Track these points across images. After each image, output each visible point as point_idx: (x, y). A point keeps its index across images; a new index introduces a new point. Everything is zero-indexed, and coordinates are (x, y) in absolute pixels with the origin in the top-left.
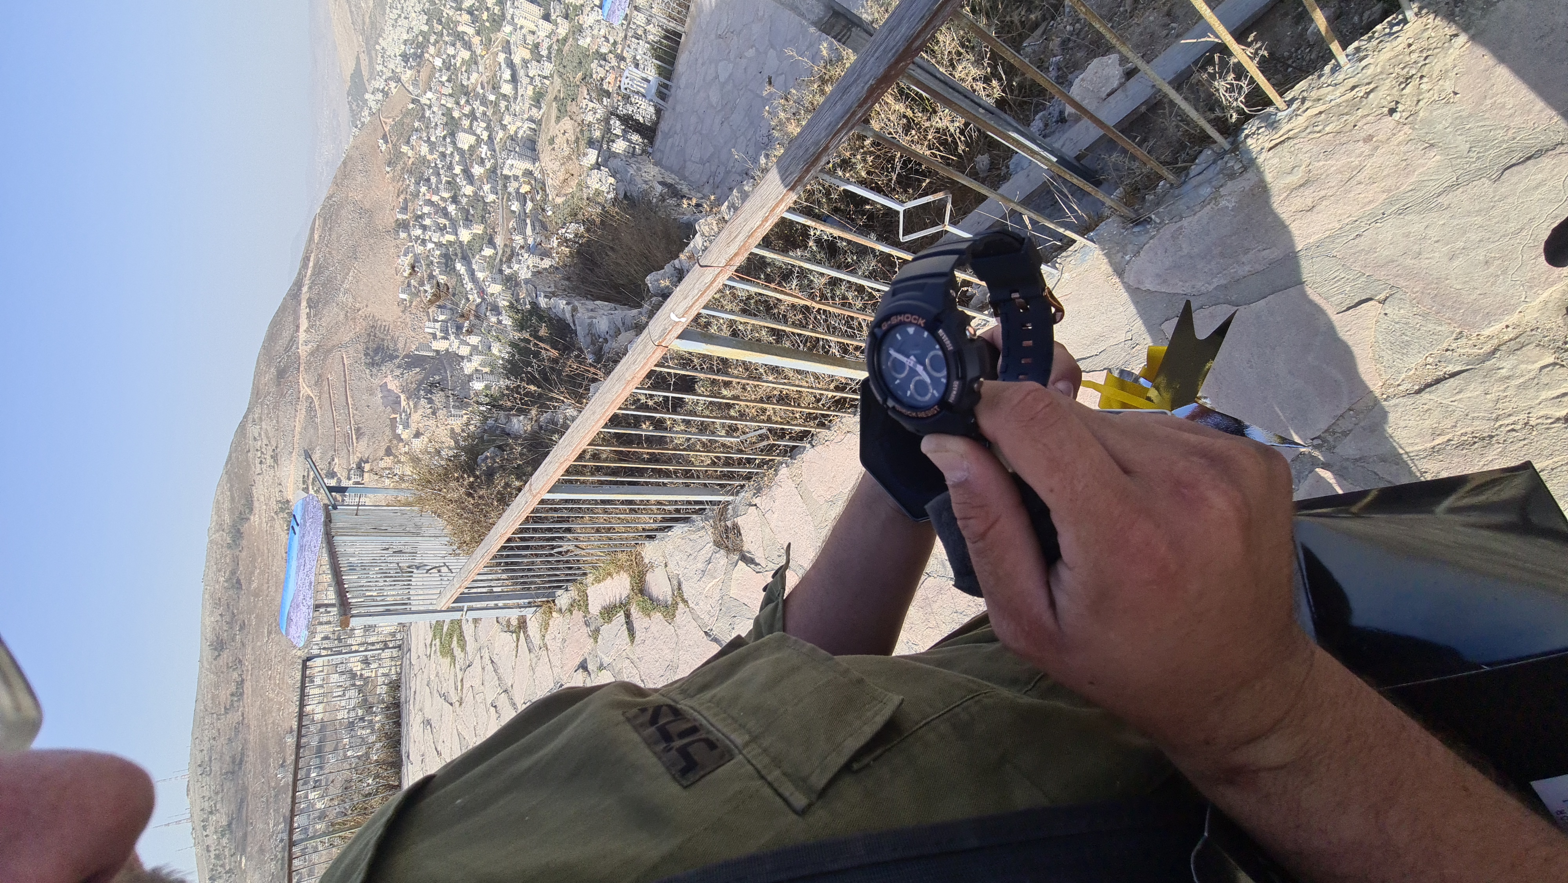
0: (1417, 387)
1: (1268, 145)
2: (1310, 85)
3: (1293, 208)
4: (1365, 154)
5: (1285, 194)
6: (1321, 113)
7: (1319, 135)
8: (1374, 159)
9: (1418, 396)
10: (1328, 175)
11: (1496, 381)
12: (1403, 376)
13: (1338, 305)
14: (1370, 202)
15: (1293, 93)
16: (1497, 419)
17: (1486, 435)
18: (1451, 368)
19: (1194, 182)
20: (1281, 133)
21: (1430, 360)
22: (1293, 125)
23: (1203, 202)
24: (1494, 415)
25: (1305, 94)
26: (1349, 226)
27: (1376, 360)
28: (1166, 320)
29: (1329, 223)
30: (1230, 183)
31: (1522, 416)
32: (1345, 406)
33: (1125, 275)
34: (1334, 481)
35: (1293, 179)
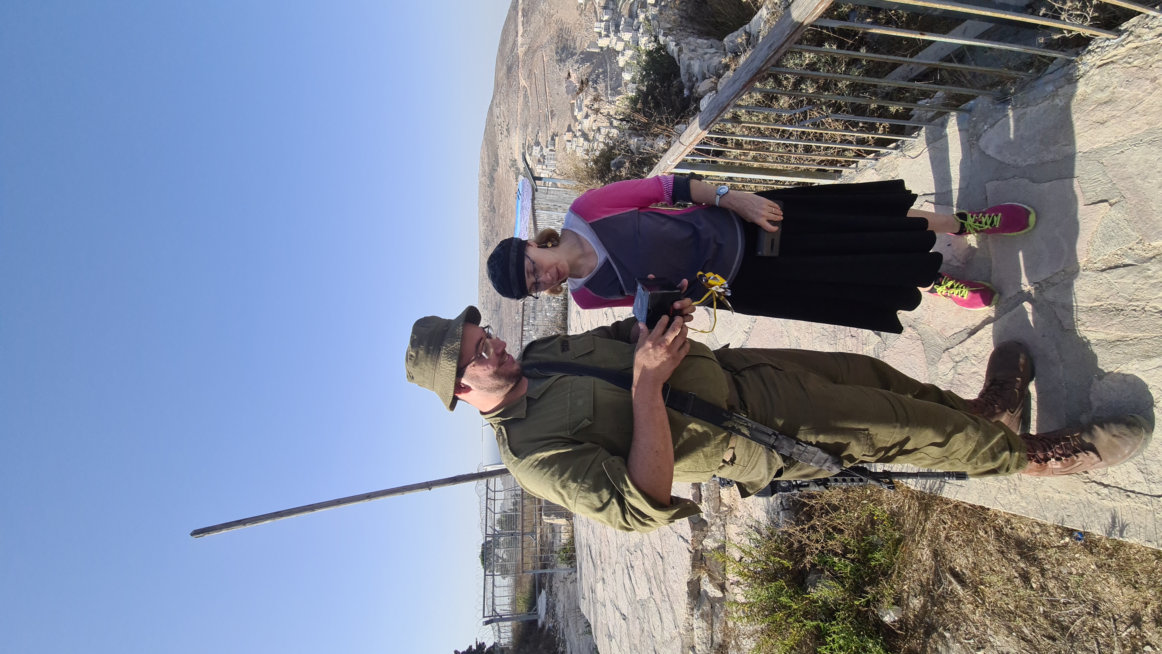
0: (1104, 267)
1: (1099, 63)
2: (1139, 21)
3: (1094, 119)
4: (1148, 91)
5: (1094, 106)
6: (1137, 48)
7: (1129, 66)
8: (1151, 97)
9: (1100, 273)
10: (1122, 100)
11: (1143, 277)
12: (1100, 258)
13: (1088, 199)
14: (1138, 129)
15: (1127, 25)
16: (1130, 301)
17: (1120, 308)
18: (1127, 261)
19: (1045, 79)
20: (1109, 56)
21: (1119, 252)
22: (1117, 52)
23: (1045, 97)
24: (1131, 298)
25: (1133, 29)
26: (1120, 143)
27: (1091, 243)
28: (991, 180)
29: (1110, 137)
30: (1066, 87)
31: (1144, 303)
32: (1062, 268)
33: (981, 140)
34: (1031, 311)
35: (1103, 96)
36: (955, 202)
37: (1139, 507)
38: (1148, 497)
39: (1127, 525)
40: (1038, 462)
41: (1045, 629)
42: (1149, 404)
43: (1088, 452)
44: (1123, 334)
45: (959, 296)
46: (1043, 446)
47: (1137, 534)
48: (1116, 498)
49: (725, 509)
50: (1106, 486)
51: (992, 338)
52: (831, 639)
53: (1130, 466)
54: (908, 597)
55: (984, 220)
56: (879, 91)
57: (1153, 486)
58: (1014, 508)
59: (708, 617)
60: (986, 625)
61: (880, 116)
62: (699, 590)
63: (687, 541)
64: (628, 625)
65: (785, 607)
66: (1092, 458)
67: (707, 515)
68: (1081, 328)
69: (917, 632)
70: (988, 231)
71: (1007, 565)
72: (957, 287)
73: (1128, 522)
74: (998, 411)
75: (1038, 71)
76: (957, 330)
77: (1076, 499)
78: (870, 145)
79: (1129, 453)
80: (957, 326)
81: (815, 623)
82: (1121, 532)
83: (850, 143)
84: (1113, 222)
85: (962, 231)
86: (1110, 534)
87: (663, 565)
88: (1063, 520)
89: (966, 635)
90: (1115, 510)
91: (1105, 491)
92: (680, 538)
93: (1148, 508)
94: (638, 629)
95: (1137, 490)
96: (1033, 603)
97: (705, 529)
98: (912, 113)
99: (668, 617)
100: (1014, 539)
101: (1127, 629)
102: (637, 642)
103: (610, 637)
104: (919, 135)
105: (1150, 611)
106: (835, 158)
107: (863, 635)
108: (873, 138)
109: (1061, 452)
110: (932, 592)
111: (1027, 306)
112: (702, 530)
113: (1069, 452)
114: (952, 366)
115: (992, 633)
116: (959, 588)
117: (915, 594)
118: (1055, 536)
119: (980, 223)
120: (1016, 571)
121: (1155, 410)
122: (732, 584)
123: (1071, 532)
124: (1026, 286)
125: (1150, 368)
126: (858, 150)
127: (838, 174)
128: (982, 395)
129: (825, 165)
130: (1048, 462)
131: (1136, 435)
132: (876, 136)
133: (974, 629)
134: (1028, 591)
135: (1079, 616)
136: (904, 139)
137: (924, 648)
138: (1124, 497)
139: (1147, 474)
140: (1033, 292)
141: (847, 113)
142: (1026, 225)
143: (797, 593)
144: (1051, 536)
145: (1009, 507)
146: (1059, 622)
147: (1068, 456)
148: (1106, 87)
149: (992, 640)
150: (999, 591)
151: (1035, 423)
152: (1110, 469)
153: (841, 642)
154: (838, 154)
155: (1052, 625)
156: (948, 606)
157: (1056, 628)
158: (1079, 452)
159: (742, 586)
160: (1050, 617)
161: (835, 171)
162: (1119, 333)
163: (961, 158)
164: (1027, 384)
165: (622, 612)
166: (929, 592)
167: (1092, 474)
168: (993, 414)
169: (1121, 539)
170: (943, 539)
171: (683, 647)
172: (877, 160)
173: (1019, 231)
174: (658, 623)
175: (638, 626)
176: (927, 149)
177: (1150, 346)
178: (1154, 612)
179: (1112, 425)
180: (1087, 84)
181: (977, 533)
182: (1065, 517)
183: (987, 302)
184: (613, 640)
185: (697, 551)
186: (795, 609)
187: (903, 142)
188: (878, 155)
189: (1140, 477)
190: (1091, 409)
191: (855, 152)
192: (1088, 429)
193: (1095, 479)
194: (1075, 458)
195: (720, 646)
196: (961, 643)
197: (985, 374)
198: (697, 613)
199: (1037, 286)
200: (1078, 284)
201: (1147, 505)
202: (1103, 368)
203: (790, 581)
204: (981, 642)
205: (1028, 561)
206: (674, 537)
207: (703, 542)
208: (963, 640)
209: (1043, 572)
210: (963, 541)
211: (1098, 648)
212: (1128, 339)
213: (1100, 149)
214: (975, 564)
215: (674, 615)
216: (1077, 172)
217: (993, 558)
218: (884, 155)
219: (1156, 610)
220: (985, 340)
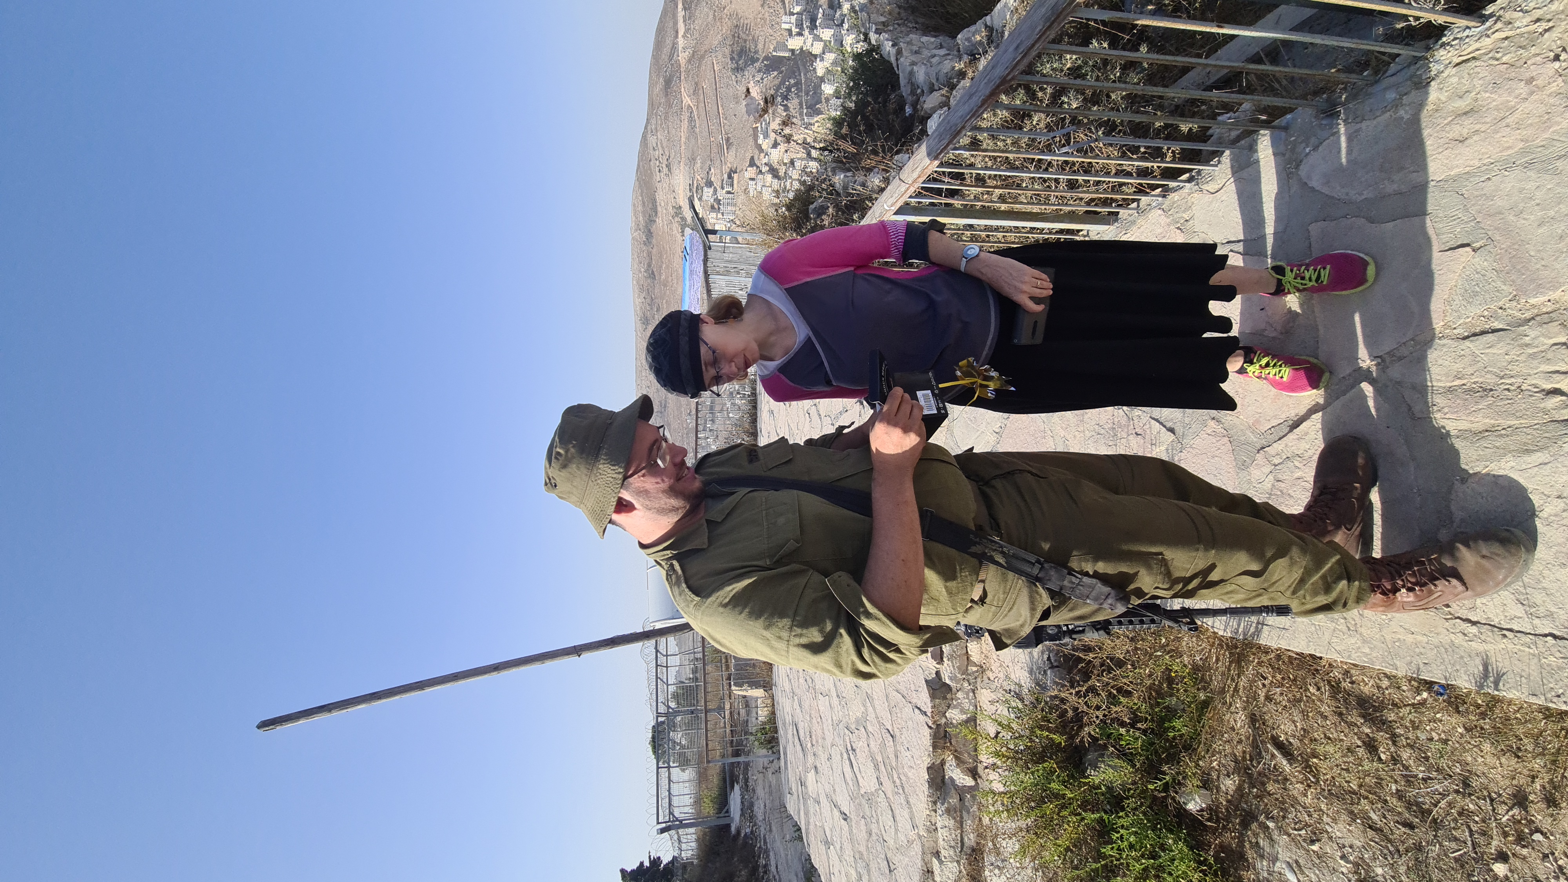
0: (1466, 334)
1: (1457, 60)
2: (1509, 3)
3: (1451, 135)
4: (1522, 96)
5: (1450, 119)
6: (1506, 38)
7: (1496, 63)
8: (1527, 104)
9: (1462, 342)
10: (1488, 109)
11: (1518, 345)
12: (1461, 321)
13: (1444, 243)
14: (1509, 148)
15: (1493, 8)
16: (1502, 378)
17: (1489, 387)
18: (1497, 325)
19: (1385, 83)
20: (1470, 50)
21: (1486, 313)
22: (1481, 45)
23: (1386, 107)
24: (1502, 374)
25: (1501, 12)
26: (1485, 167)
27: (1448, 302)
28: (1316, 221)
29: (1472, 160)
30: (1413, 92)
31: (1520, 380)
32: (1410, 335)
33: (1301, 167)
34: (1372, 395)
35: (1462, 104)
36: (1269, 252)
37: (1519, 650)
38: (1531, 636)
39: (1504, 674)
40: (1383, 593)
41: (1400, 813)
42: (1529, 513)
43: (1450, 579)
44: (1493, 422)
45: (1277, 377)
46: (1391, 573)
47: (1518, 686)
48: (1488, 639)
49: (975, 669)
50: (1474, 623)
51: (1321, 432)
52: (1118, 835)
53: (1505, 596)
54: (1218, 777)
55: (1307, 275)
56: (1166, 103)
57: (1536, 621)
58: (1354, 656)
59: (956, 812)
60: (1321, 810)
61: (1167, 138)
62: (944, 776)
63: (925, 713)
64: (850, 827)
65: (1057, 796)
66: (1455, 587)
67: (951, 679)
68: (1438, 415)
69: (1231, 822)
70: (1312, 290)
71: (1347, 731)
72: (1274, 365)
73: (1505, 670)
74: (1330, 528)
75: (1376, 72)
76: (1275, 422)
77: (1435, 641)
78: (1156, 176)
79: (1505, 578)
80: (1275, 417)
81: (1097, 816)
82: (1496, 684)
83: (1129, 174)
84: (1477, 273)
85: (1280, 290)
86: (1481, 686)
87: (895, 746)
88: (1418, 671)
89: (1296, 823)
90: (1487, 655)
91: (1474, 630)
92: (916, 710)
93: (1531, 651)
94: (864, 832)
95: (1516, 628)
96: (1382, 779)
97: (949, 696)
98: (1210, 132)
99: (903, 815)
100: (1356, 696)
101: (1508, 811)
102: (862, 849)
103: (827, 843)
104: (1219, 162)
105: (1538, 787)
106: (1110, 196)
107: (1161, 829)
108: (1159, 167)
109: (1413, 580)
110: (1250, 769)
111: (1367, 388)
112: (945, 698)
113: (1424, 579)
114: (1269, 470)
115: (1329, 820)
116: (1285, 762)
117: (1228, 773)
118: (1408, 690)
119: (1303, 278)
120: (1359, 738)
121: (1538, 522)
122: (986, 768)
123: (1429, 685)
124: (1365, 360)
125: (1530, 466)
126: (1139, 184)
127: (1114, 217)
128: (1309, 508)
129: (1096, 205)
130: (1398, 594)
131: (1512, 555)
132: (1163, 165)
133: (1306, 816)
134: (1375, 764)
135: (1444, 796)
136: (1201, 167)
137: (1241, 844)
138: (1499, 638)
139: (1529, 606)
140: (1374, 369)
141: (1124, 134)
142: (1362, 281)
143: (1073, 777)
144: (1404, 691)
145: (1347, 654)
146: (1418, 804)
147: (1425, 584)
148: (1467, 92)
149: (1330, 830)
150: (1337, 766)
151: (1380, 543)
152: (1479, 601)
153: (1131, 840)
154: (1113, 190)
155: (1408, 809)
156: (1270, 787)
157: (1414, 811)
158: (1438, 579)
159: (1000, 770)
160: (1405, 797)
161: (1110, 213)
162: (1487, 420)
163: (1275, 192)
164: (1366, 491)
165: (842, 809)
166: (1245, 769)
167: (1455, 608)
168: (1326, 533)
169: (1496, 693)
170: (1262, 698)
171: (924, 853)
172: (1164, 196)
173: (1355, 287)
174: (890, 822)
175: (863, 828)
176: (1232, 180)
177: (1529, 437)
178: (1544, 788)
179: (1481, 543)
180: (1441, 89)
181: (1307, 690)
182: (1421, 666)
183: (1314, 385)
184: (832, 847)
185: (938, 726)
186: (1070, 799)
187: (1199, 172)
188: (1166, 190)
189: (1519, 611)
190: (1452, 522)
191: (1136, 187)
192: (1450, 550)
193: (1459, 615)
194: (1433, 587)
195: (973, 850)
196: (1289, 835)
197: (1312, 479)
198: (941, 808)
199: (1379, 360)
200: (1433, 356)
201: (1529, 647)
202: (1467, 468)
203: (1062, 762)
204: (1315, 833)
205: (1374, 724)
206: (908, 709)
207: (947, 714)
208: (1291, 831)
209: (1394, 738)
210: (1289, 701)
211: (1471, 836)
212: (1500, 428)
213: (1459, 176)
214: (1305, 730)
215: (911, 812)
216: (1430, 208)
217: (1328, 722)
218: (1175, 190)
219: (1547, 785)
220: (1312, 435)
